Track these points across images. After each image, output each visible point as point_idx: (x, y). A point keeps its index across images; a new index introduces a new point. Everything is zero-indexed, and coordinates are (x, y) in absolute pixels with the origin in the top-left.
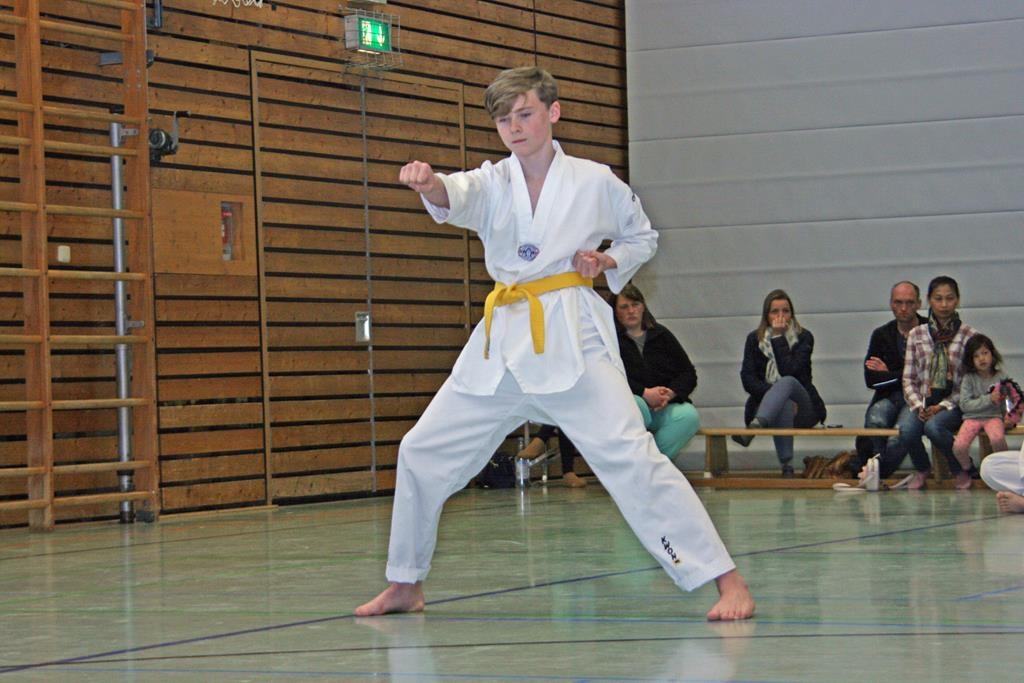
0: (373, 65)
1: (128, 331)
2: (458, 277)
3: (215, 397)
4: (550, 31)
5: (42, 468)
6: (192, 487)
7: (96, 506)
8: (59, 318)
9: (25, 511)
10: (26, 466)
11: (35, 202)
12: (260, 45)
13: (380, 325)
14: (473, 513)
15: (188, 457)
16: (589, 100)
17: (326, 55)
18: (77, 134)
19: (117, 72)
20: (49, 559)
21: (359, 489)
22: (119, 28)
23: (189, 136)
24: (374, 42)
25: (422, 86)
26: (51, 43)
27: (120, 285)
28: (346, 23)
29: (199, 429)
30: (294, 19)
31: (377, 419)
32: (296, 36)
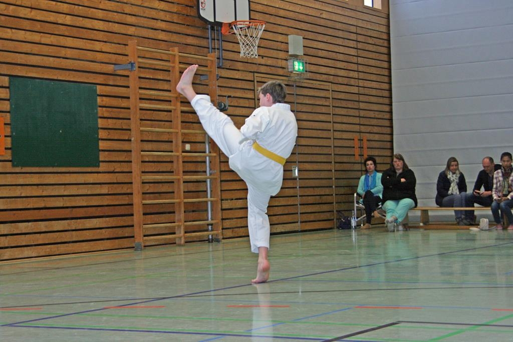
0: (298, 77)
1: (211, 174)
2: (330, 153)
3: (242, 197)
4: (363, 63)
5: (180, 224)
6: (235, 229)
7: (200, 236)
8: (186, 170)
9: (175, 239)
10: (174, 222)
11: (177, 129)
12: (258, 71)
13: (302, 171)
14: (336, 239)
15: (232, 219)
16: (378, 88)
17: (281, 74)
19: (207, 82)
20: (183, 256)
21: (294, 230)
22: (207, 66)
23: (232, 104)
24: (299, 69)
25: (316, 84)
27: (208, 158)
28: (289, 63)
29: (236, 209)
30: (269, 62)
31: (300, 205)
32: (271, 67)
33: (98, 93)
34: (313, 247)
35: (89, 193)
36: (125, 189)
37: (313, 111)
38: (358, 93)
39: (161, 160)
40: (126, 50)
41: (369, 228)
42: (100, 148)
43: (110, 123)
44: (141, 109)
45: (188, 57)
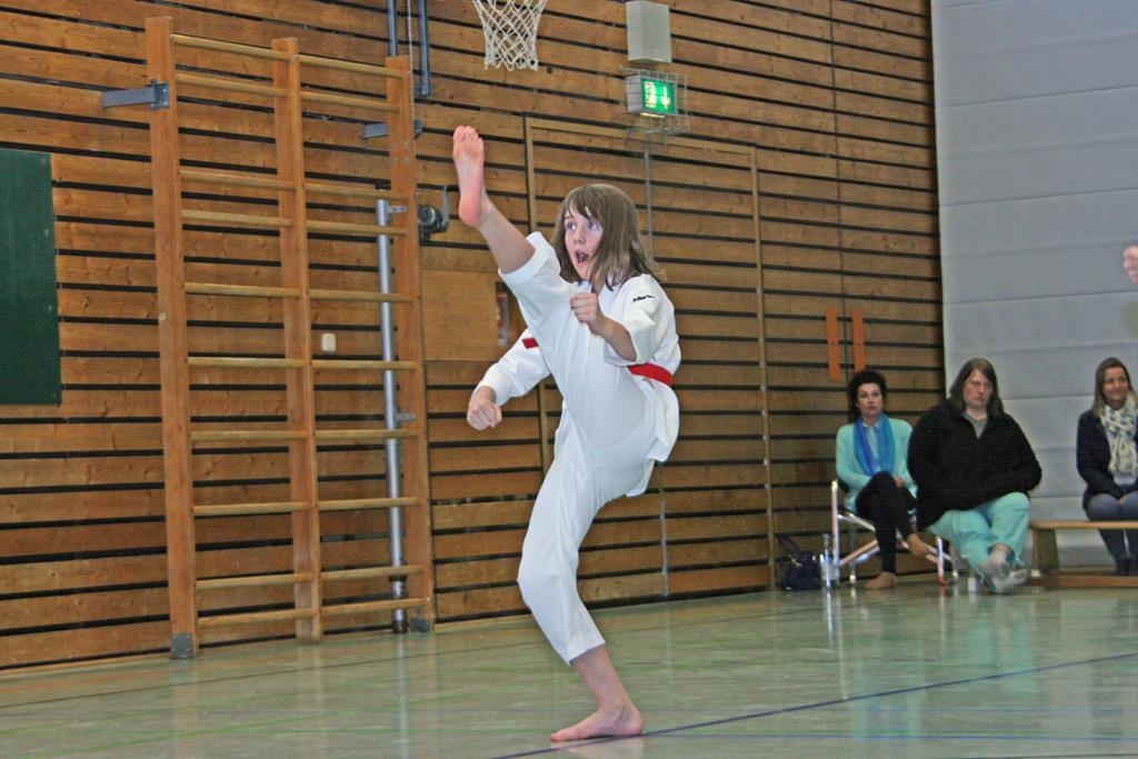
0: (658, 130)
1: (399, 425)
2: (753, 359)
3: (490, 494)
4: (850, 87)
5: (309, 575)
6: (471, 592)
7: (366, 615)
8: (324, 412)
9: (292, 622)
10: (291, 572)
11: (297, 288)
12: (536, 111)
14: (775, 618)
15: (464, 560)
16: (896, 161)
17: (607, 121)
18: (341, 212)
19: (382, 145)
20: (318, 673)
21: (648, 593)
22: (384, 97)
24: (659, 104)
25: (710, 150)
26: (312, 116)
27: (389, 375)
28: (628, 86)
29: (474, 530)
30: (571, 83)
31: (667, 516)
32: (574, 100)
33: (55, 176)
34: (719, 640)
35: (29, 484)
36: (139, 472)
37: (701, 233)
38: (835, 176)
39: (245, 382)
40: (136, 44)
41: (891, 587)
42: (64, 347)
43: (93, 270)
44: (186, 227)
45: (326, 67)
